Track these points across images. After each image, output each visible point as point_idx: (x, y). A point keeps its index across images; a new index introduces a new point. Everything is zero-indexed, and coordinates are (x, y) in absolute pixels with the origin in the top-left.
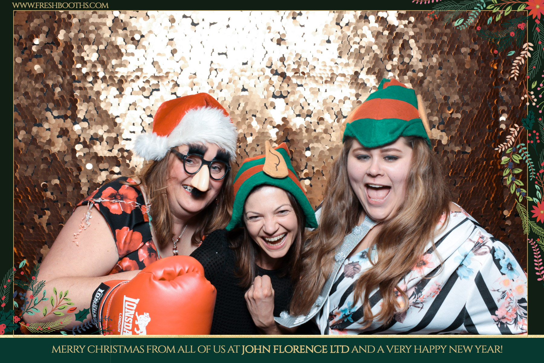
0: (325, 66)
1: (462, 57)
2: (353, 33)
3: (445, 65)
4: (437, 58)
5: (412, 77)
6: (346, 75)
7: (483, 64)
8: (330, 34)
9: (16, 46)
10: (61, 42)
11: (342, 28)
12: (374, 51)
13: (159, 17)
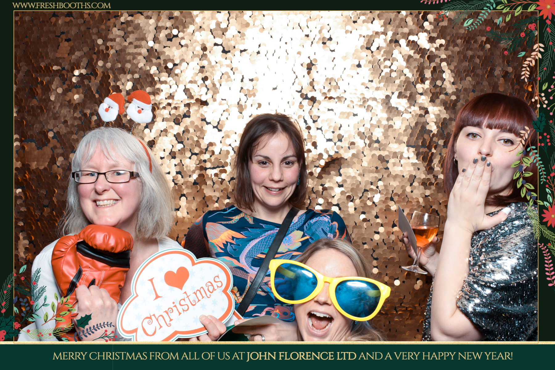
0: (356, 90)
1: (496, 80)
2: (384, 57)
3: (479, 87)
4: (470, 81)
5: (444, 100)
6: (377, 99)
7: (517, 87)
8: (360, 58)
9: (58, 78)
10: (99, 72)
11: (372, 52)
12: (405, 75)
13: (192, 46)
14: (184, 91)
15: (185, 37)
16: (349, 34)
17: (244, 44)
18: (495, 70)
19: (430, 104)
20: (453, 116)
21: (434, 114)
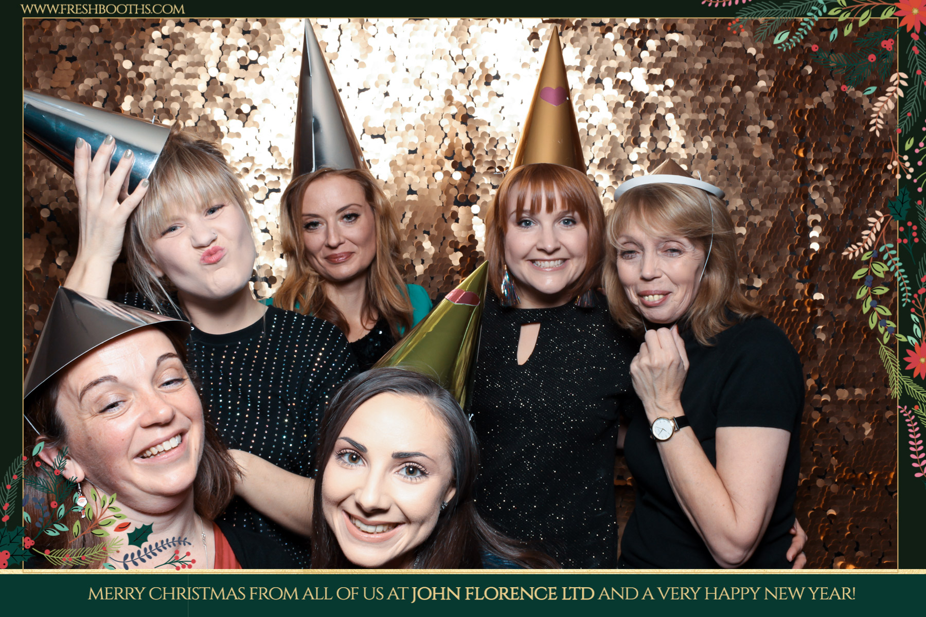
1: (748, 140)
3: (722, 152)
4: (708, 142)
7: (781, 151)
12: (611, 133)
13: (280, 78)
14: (269, 150)
15: (269, 65)
18: (748, 126)
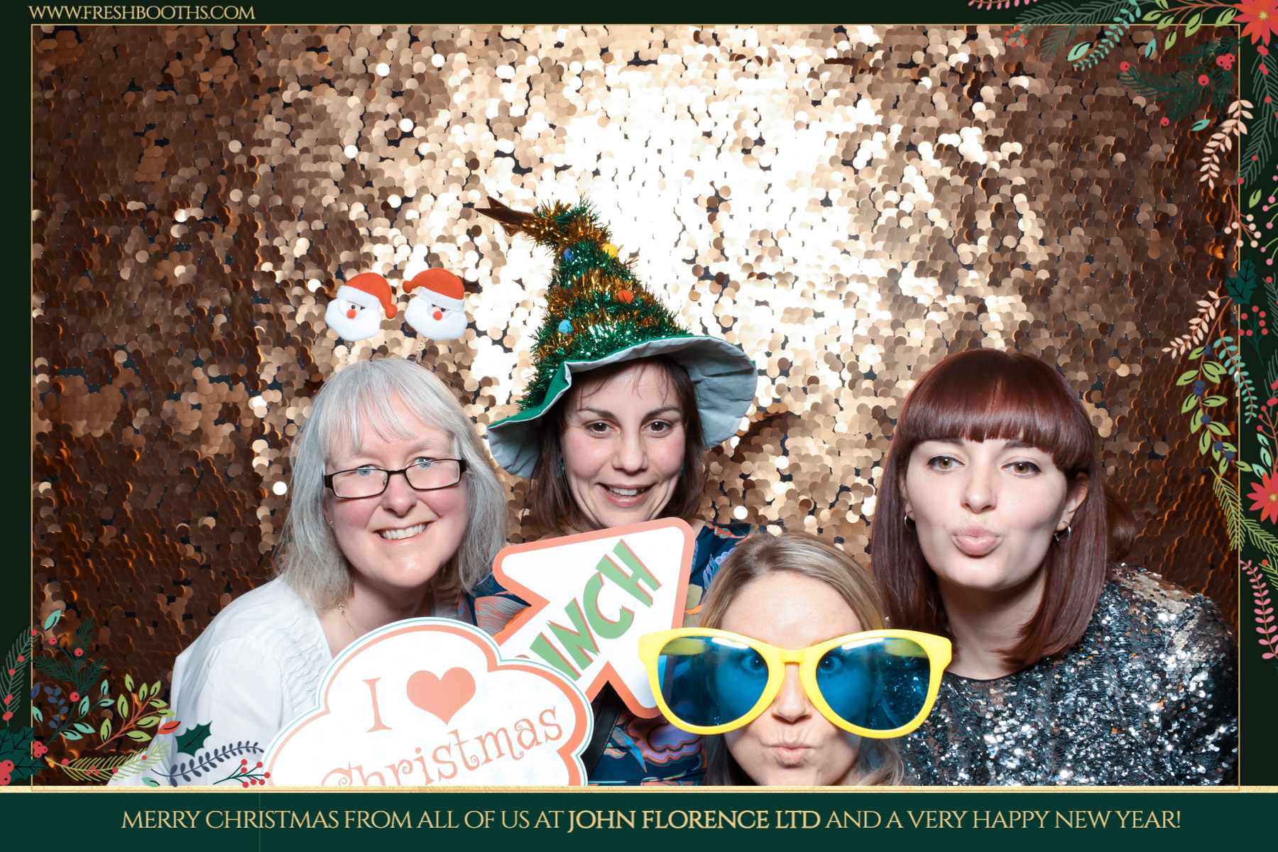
0: (820, 257)
1: (1141, 233)
2: (883, 184)
3: (1101, 251)
4: (1080, 236)
5: (1022, 280)
6: (869, 277)
7: (1189, 249)
8: (828, 186)
9: (139, 227)
10: (233, 215)
11: (856, 172)
12: (933, 223)
13: (444, 156)
15: (429, 138)
16: (803, 130)
17: (563, 152)
18: (1138, 212)
19: (990, 289)
20: (1042, 317)
21: (1000, 313)
